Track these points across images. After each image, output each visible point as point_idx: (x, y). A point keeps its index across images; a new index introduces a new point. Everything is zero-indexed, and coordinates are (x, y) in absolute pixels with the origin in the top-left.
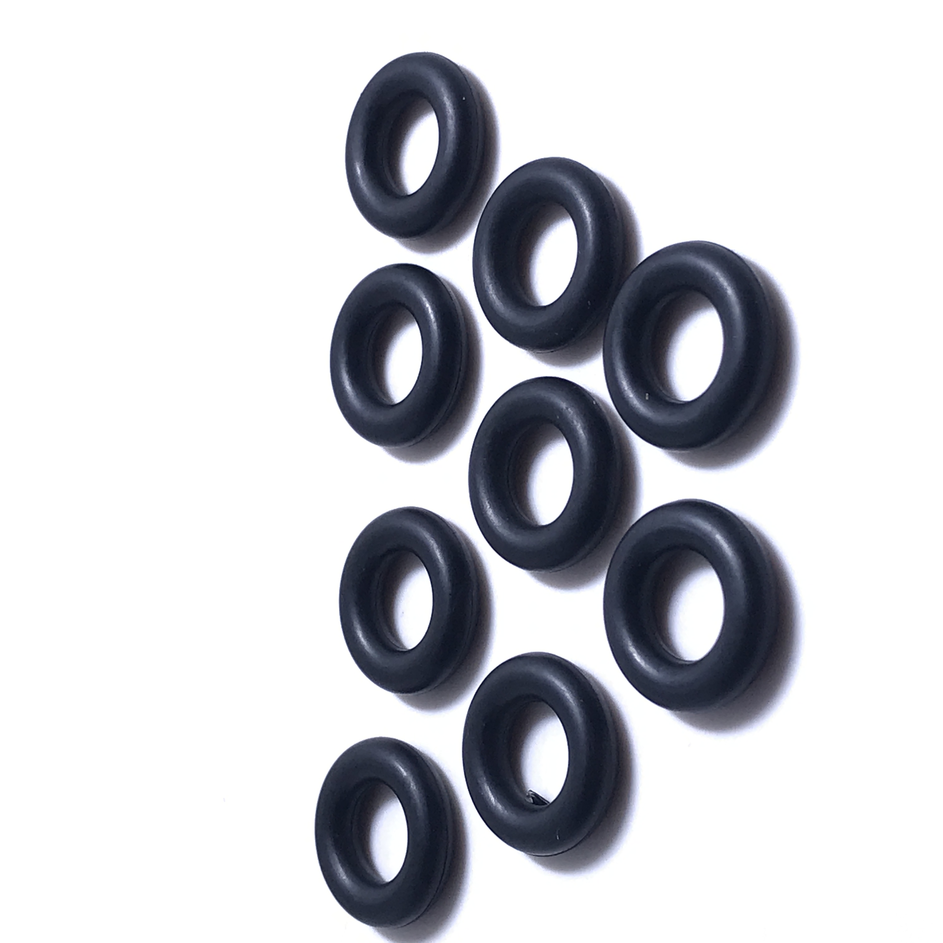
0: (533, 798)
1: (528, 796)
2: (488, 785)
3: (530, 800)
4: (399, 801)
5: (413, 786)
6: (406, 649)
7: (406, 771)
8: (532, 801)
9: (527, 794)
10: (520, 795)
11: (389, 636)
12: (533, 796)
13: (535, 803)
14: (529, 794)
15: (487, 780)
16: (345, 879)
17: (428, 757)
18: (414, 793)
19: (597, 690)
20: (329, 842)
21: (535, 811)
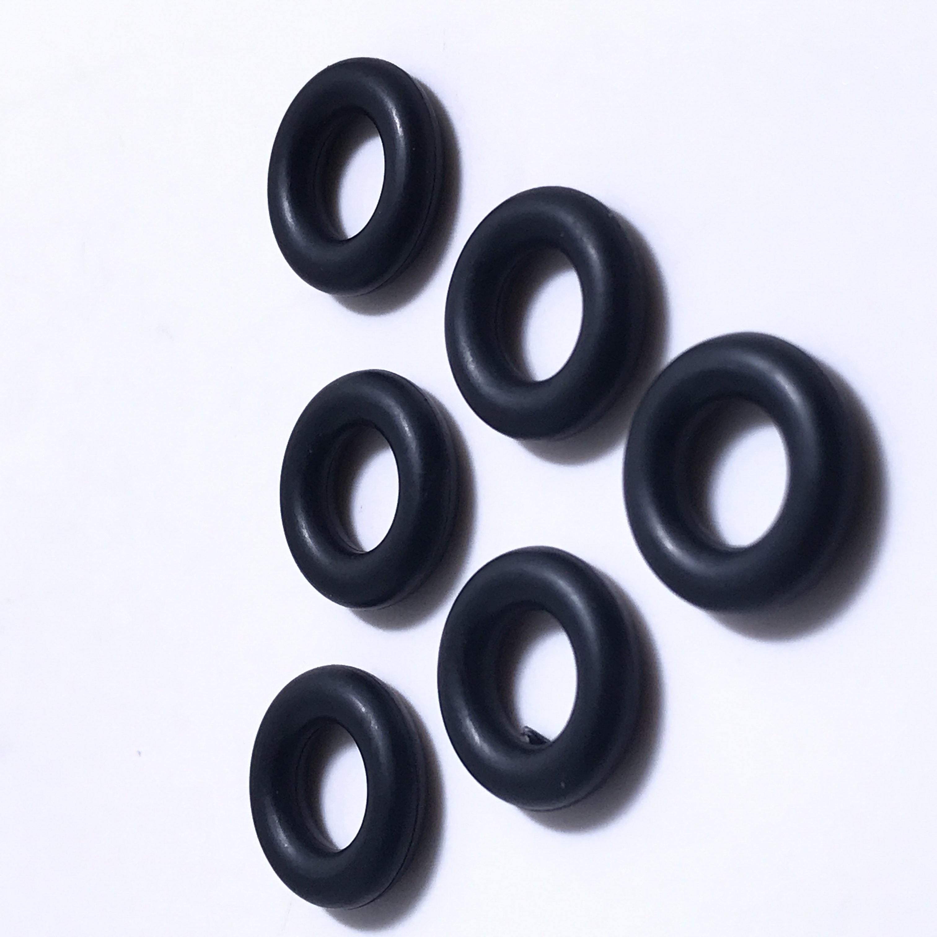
0: (529, 736)
1: (523, 734)
2: (471, 720)
3: (525, 739)
4: (356, 745)
5: (374, 726)
6: (362, 551)
7: (364, 706)
8: (527, 739)
9: (522, 732)
10: (512, 731)
11: (343, 535)
12: (530, 734)
13: (532, 742)
14: (524, 730)
15: (469, 715)
16: (287, 847)
17: (393, 689)
18: (375, 734)
19: (613, 591)
20: (268, 800)
21: (533, 752)
